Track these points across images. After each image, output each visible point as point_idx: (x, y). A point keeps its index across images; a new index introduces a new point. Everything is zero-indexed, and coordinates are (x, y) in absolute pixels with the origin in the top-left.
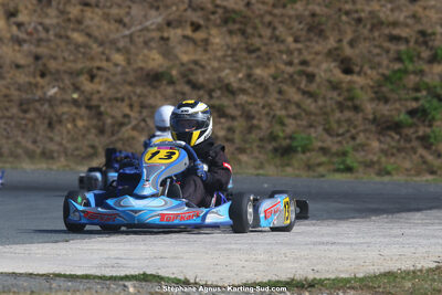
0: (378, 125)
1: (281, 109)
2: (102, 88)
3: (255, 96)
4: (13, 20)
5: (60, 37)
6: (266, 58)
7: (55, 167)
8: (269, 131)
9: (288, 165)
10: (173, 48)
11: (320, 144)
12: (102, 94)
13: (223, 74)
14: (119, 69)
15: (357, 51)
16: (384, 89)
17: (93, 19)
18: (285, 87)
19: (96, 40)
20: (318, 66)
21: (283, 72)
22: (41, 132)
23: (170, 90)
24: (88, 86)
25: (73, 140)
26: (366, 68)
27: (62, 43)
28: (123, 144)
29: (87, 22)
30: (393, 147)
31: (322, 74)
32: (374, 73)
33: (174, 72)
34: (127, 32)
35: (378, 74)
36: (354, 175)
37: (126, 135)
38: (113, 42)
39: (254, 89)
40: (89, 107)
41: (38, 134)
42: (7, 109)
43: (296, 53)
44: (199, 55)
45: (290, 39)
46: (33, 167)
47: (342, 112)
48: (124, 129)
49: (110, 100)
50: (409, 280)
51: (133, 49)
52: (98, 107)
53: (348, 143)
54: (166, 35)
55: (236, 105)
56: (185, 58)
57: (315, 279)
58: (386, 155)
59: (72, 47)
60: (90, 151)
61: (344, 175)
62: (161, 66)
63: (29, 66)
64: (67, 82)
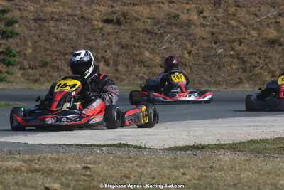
2: (245, 49)
4: (201, 15)
5: (225, 23)
10: (282, 27)
12: (245, 52)
14: (254, 38)
17: (242, 13)
19: (242, 24)
23: (280, 48)
24: (238, 48)
25: (230, 75)
27: (225, 26)
28: (256, 77)
29: (238, 15)
33: (282, 40)
34: (258, 20)
37: (257, 72)
38: (252, 25)
40: (238, 58)
41: (213, 72)
42: (197, 60)
48: (256, 69)
49: (249, 54)
51: (262, 29)
52: (244, 58)
54: (278, 21)
59: (230, 28)
60: (239, 81)
62: (275, 36)
63: (208, 38)
64: (228, 46)
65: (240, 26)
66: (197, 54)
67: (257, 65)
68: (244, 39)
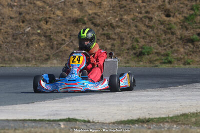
0: (183, 41)
1: (137, 34)
2: (51, 27)
3: (124, 29)
5: (31, 3)
6: (129, 10)
7: (30, 65)
8: (131, 45)
9: (141, 61)
10: (84, 7)
11: (155, 51)
12: (51, 30)
13: (109, 19)
14: (59, 18)
15: (172, 6)
16: (185, 24)
18: (138, 24)
19: (48, 4)
20: (153, 14)
21: (137, 17)
22: (23, 49)
23: (84, 27)
24: (45, 27)
26: (177, 14)
27: (32, 6)
28: (62, 54)
30: (191, 51)
31: (156, 17)
32: (181, 16)
33: (85, 19)
35: (182, 17)
36: (172, 65)
37: (64, 49)
38: (56, 5)
39: (123, 25)
40: (45, 36)
41: (22, 50)
42: (7, 39)
43: (143, 8)
44: (97, 10)
45: (140, 2)
46: (19, 66)
47: (166, 35)
48: (63, 46)
49: (55, 32)
50: (194, 117)
51: (66, 8)
52: (50, 36)
53: (169, 50)
54: (81, 1)
55: (115, 33)
56: (90, 12)
57: (149, 118)
58: (187, 55)
59: (36, 8)
60: (47, 57)
61: (167, 65)
62: (79, 16)
63: (16, 18)
64: (35, 24)
65: (45, 6)
66: (6, 32)
67: (63, 42)
68: (49, 18)
